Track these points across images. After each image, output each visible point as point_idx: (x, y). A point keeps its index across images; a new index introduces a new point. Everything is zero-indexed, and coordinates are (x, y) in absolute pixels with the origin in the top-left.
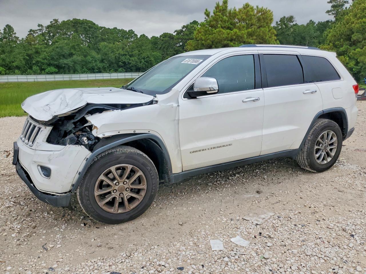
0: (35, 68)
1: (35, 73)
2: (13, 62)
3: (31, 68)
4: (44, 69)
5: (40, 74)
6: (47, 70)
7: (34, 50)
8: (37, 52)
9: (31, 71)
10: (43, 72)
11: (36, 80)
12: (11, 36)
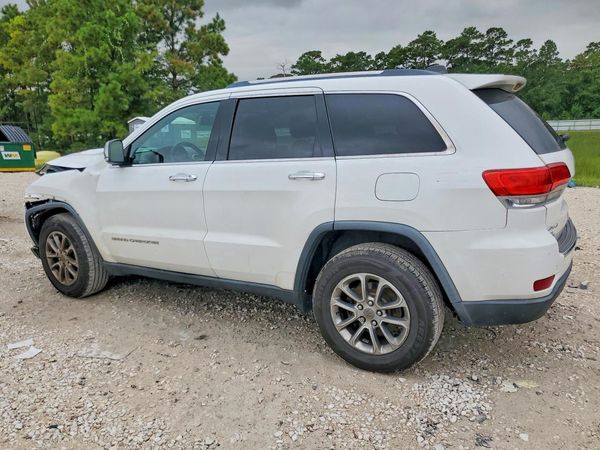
0: (575, 107)
1: (574, 117)
2: (543, 100)
3: (568, 108)
4: (590, 110)
5: (582, 118)
6: (595, 112)
7: (581, 78)
8: (587, 81)
9: (568, 114)
10: (588, 114)
11: (572, 128)
12: (550, 58)
